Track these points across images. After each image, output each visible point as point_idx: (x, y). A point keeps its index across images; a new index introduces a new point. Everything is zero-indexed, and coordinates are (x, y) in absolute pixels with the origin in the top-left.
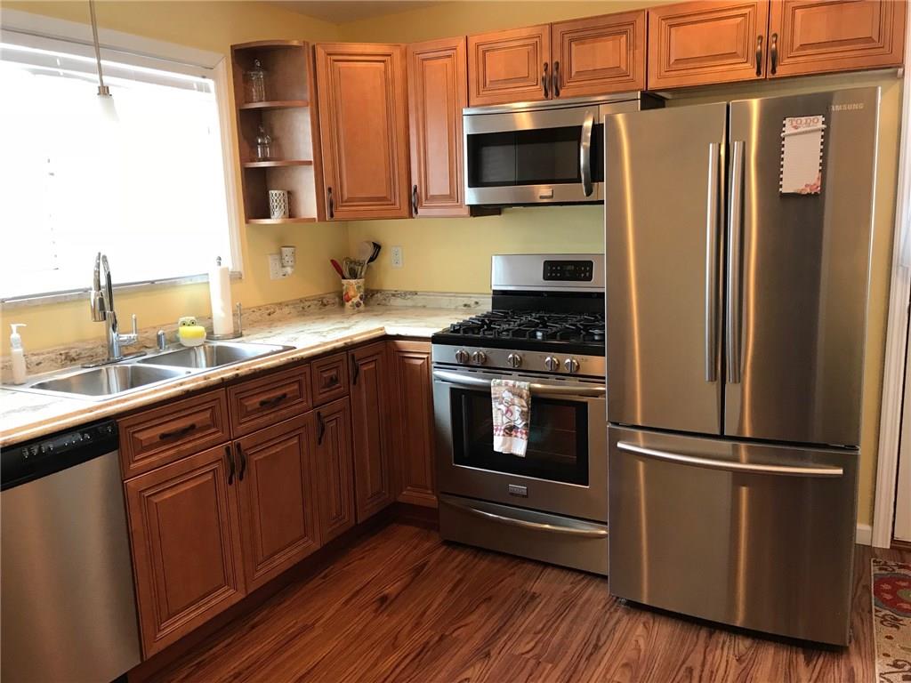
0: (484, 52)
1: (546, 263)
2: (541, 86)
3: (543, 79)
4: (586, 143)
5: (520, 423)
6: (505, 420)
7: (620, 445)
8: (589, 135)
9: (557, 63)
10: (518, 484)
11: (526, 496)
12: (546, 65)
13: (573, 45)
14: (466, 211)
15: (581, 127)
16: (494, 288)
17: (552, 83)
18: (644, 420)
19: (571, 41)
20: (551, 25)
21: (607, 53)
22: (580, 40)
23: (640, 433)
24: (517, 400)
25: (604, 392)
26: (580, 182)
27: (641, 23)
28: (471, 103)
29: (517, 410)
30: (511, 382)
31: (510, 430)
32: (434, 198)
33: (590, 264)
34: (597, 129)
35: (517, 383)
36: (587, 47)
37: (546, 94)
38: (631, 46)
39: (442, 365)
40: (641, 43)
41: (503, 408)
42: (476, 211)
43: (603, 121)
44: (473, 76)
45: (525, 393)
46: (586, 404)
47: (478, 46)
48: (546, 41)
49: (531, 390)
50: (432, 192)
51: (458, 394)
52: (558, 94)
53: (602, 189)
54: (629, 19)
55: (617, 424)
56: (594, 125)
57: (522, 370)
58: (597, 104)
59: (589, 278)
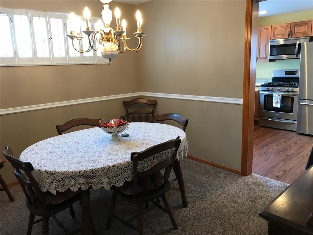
0: (275, 29)
1: (286, 71)
2: (288, 35)
3: (288, 34)
4: (297, 47)
5: (279, 101)
6: (276, 100)
7: (300, 103)
8: (298, 45)
9: (292, 31)
10: (277, 114)
11: (279, 116)
12: (289, 31)
13: (295, 28)
14: (268, 61)
15: (296, 44)
16: (273, 77)
17: (290, 34)
18: (308, 98)
19: (295, 27)
20: (291, 23)
21: (303, 29)
22: (297, 26)
23: (307, 101)
24: (279, 96)
25: (298, 95)
26: (295, 54)
27: (310, 23)
28: (271, 39)
29: (279, 99)
30: (278, 93)
31: (277, 102)
32: (261, 58)
33: (296, 71)
34: (300, 44)
35: (279, 93)
36: (298, 28)
37: (289, 37)
38: (308, 27)
39: (262, 91)
40: (310, 27)
41: (276, 98)
42: (271, 61)
43: (301, 42)
44: (272, 33)
45: (281, 95)
46: (294, 97)
47: (274, 27)
48: (289, 27)
49: (282, 94)
50: (261, 57)
51: (266, 96)
52: (291, 37)
53: (300, 56)
54: (308, 22)
55: (300, 99)
56: (299, 43)
57: (280, 91)
58: (300, 39)
59: (296, 74)
